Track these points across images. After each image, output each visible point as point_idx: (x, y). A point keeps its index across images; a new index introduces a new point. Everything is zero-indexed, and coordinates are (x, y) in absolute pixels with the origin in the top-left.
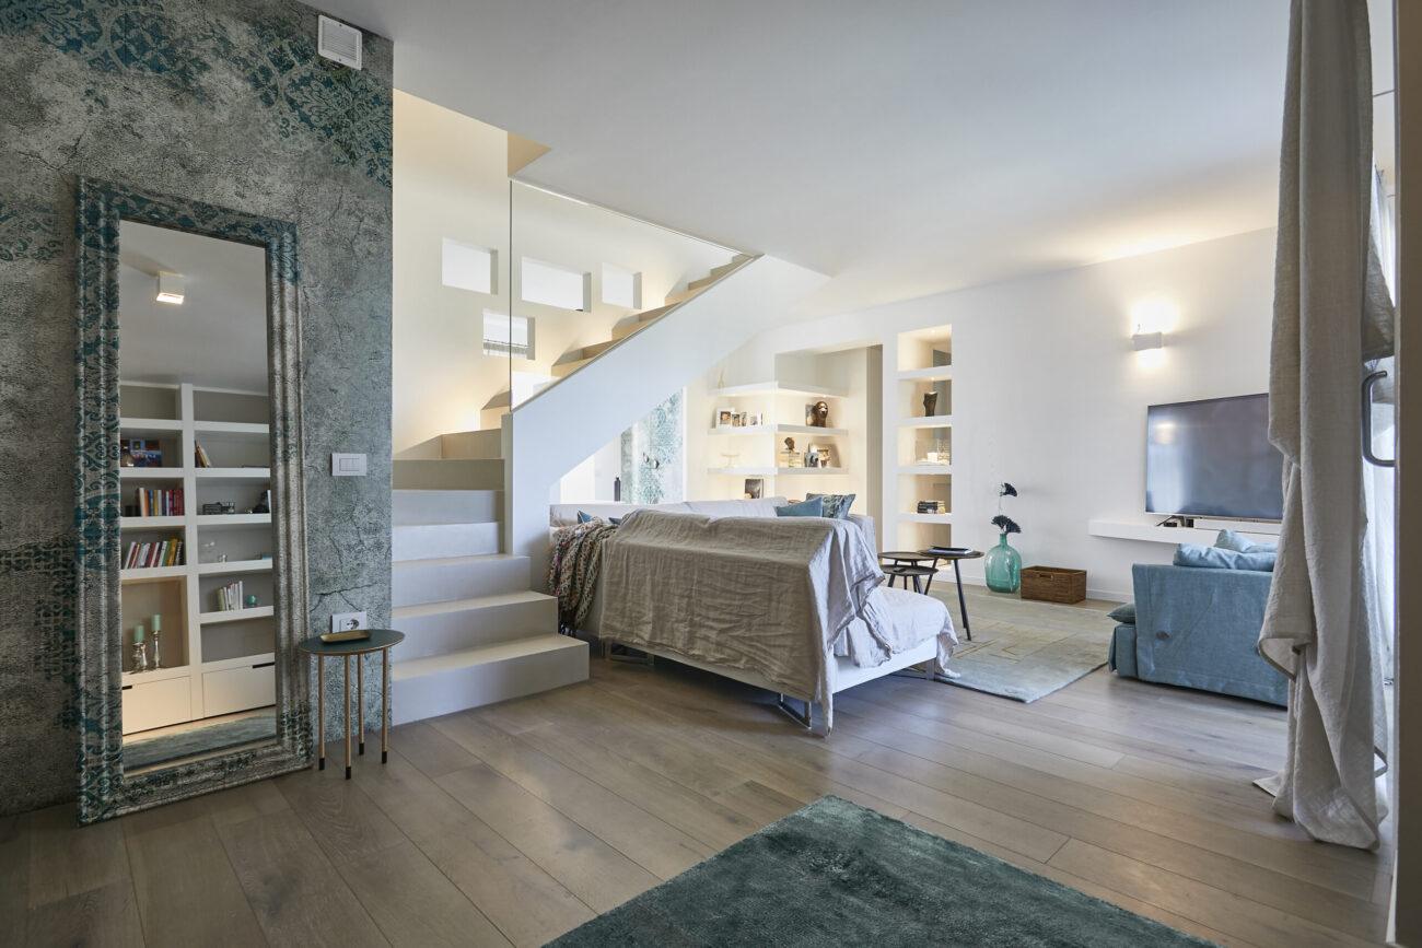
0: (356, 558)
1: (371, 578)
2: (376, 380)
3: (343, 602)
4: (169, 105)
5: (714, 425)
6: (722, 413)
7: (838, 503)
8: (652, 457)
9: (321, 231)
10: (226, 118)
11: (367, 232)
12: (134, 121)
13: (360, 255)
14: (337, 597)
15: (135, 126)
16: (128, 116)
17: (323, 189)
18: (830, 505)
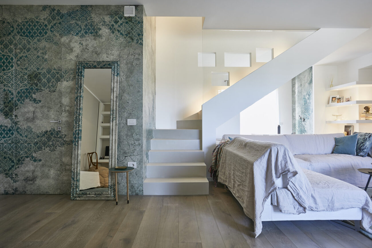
0: (134, 147)
1: (137, 153)
2: (138, 99)
3: (130, 159)
4: (94, 41)
5: (328, 103)
6: (333, 98)
7: (367, 137)
8: (302, 117)
9: (125, 61)
10: (104, 39)
11: (136, 59)
12: (87, 46)
13: (134, 65)
14: (129, 157)
15: (87, 47)
16: (86, 46)
17: (125, 50)
18: (362, 138)
